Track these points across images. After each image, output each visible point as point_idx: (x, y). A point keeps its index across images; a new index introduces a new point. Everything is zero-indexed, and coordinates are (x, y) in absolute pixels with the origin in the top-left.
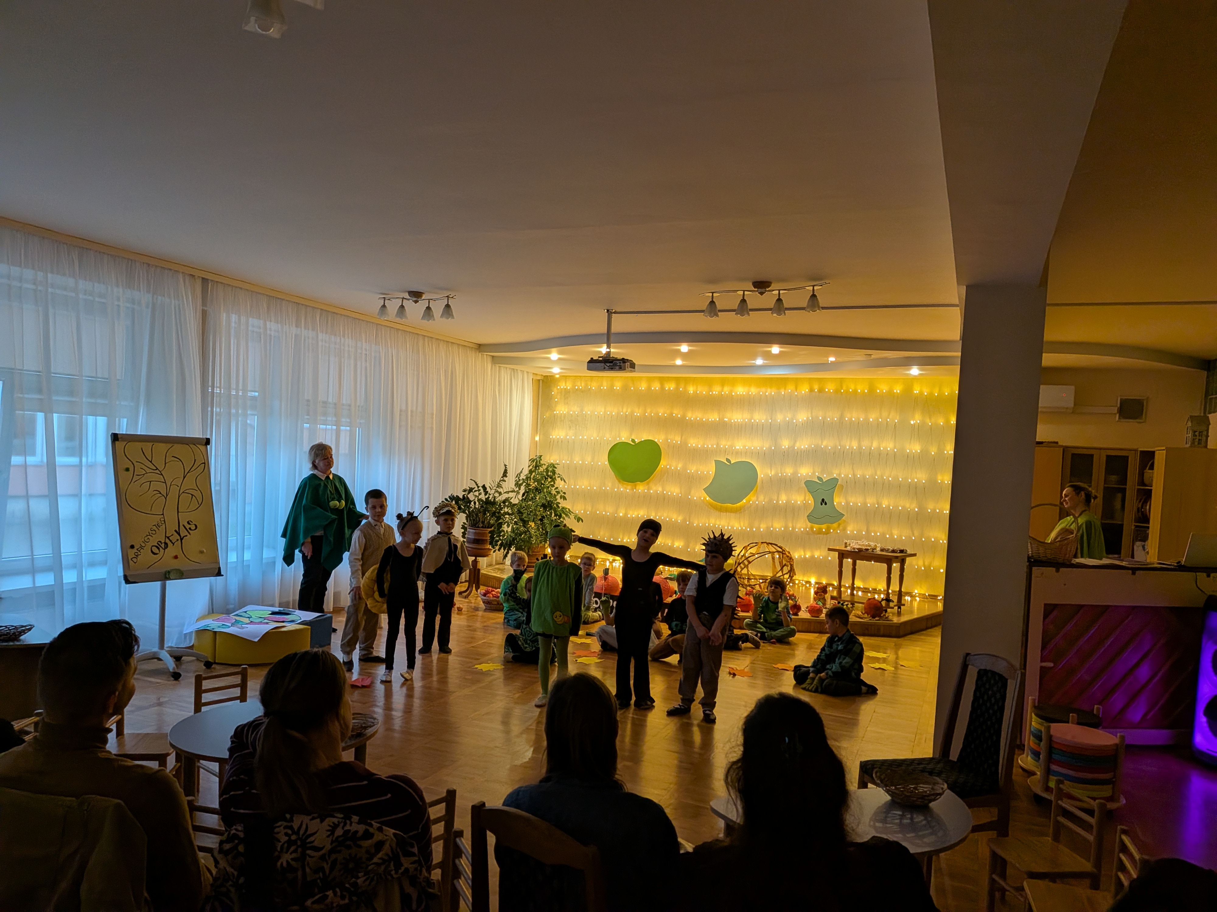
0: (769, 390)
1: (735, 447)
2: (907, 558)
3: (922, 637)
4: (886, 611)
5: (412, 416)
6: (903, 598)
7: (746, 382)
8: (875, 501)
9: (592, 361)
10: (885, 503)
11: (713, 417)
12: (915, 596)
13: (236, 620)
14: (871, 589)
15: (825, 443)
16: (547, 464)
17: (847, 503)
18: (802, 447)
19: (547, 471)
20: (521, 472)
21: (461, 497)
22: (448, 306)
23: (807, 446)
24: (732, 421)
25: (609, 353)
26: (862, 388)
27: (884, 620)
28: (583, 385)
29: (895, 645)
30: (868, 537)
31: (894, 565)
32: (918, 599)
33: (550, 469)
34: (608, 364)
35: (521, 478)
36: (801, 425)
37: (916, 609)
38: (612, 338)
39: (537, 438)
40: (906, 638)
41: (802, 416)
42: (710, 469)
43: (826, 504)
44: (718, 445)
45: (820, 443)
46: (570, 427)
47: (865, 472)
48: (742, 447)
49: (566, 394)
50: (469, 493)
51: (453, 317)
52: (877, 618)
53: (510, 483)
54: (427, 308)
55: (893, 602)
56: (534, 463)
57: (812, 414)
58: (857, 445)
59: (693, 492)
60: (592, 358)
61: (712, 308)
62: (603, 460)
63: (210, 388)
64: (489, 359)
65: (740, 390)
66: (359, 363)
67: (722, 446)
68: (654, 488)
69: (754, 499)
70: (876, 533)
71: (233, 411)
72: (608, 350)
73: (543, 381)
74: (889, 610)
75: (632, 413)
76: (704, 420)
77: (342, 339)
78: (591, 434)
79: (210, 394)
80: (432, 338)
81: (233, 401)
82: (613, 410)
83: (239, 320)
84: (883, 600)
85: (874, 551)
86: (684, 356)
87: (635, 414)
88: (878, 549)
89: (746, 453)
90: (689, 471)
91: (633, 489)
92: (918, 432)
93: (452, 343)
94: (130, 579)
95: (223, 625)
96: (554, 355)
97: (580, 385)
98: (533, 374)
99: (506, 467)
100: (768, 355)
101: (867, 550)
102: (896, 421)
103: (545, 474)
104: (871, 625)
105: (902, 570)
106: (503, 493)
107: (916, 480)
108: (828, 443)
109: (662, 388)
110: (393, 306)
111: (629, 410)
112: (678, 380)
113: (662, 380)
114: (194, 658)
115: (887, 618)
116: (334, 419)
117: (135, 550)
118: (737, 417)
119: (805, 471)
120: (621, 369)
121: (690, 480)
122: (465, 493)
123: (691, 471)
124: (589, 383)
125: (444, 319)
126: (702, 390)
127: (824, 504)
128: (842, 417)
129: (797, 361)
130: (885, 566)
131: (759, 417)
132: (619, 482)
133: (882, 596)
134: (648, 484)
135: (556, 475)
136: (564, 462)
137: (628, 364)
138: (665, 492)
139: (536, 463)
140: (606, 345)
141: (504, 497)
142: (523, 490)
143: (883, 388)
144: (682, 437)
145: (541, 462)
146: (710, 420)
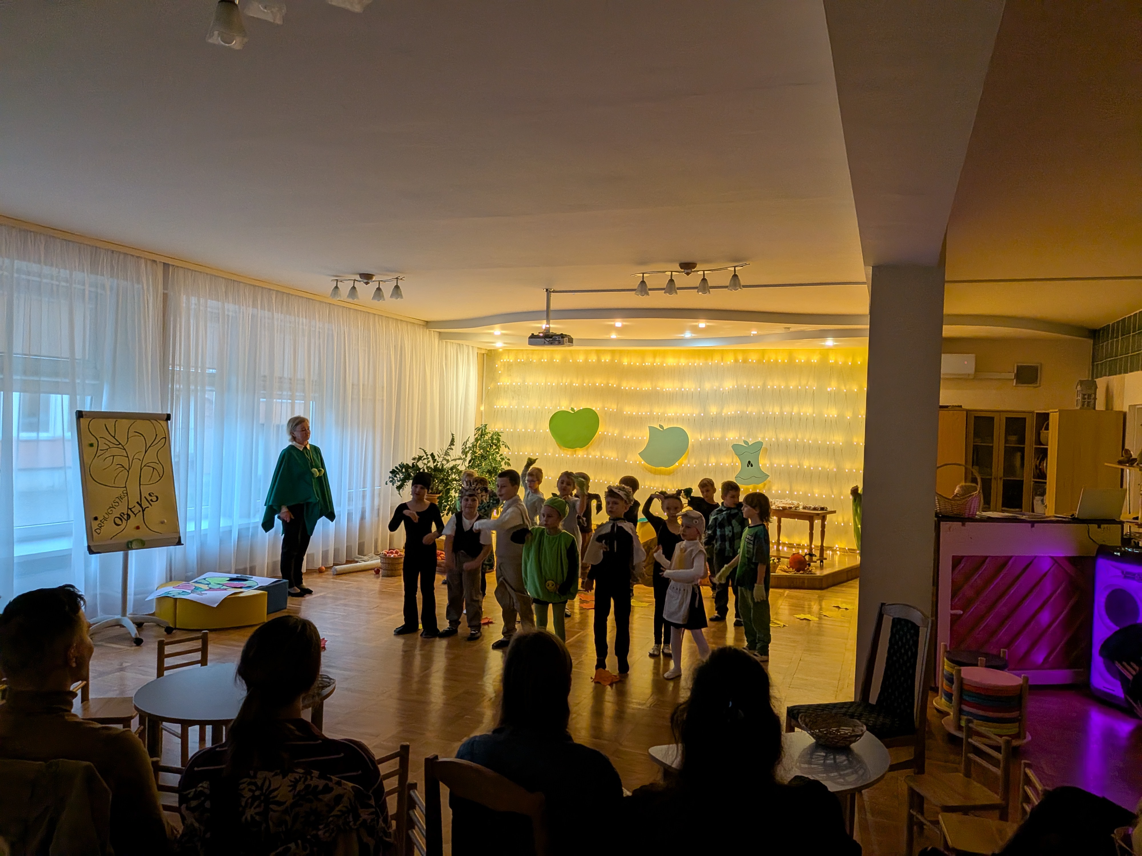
0: (697, 361)
1: (667, 415)
2: (828, 515)
3: (844, 589)
4: (809, 565)
5: (363, 389)
6: (825, 552)
7: (678, 354)
8: (797, 463)
9: (533, 336)
10: (806, 464)
11: (646, 386)
12: (836, 550)
13: (196, 587)
14: (795, 545)
15: (749, 409)
16: (492, 433)
17: (772, 465)
18: (729, 413)
19: (492, 439)
20: (468, 440)
21: (411, 465)
22: (397, 287)
23: (733, 413)
24: (664, 390)
25: (548, 329)
26: (782, 358)
27: (808, 574)
28: (525, 357)
29: (819, 597)
30: (791, 496)
31: (816, 521)
32: (838, 552)
33: (495, 437)
34: (548, 340)
35: (467, 446)
36: (727, 393)
37: (837, 562)
38: (551, 314)
39: (482, 408)
40: (829, 589)
41: (729, 385)
42: (645, 435)
43: (752, 466)
44: (651, 411)
45: (745, 409)
46: (513, 398)
47: (787, 436)
48: (673, 414)
49: (509, 366)
50: (418, 461)
51: (402, 297)
52: (801, 572)
53: (457, 451)
54: (377, 289)
55: (816, 556)
57: (737, 381)
58: (779, 411)
59: (629, 456)
60: (533, 334)
61: (643, 288)
62: (545, 427)
63: (170, 366)
64: (437, 336)
65: (671, 361)
66: (313, 341)
67: (655, 413)
68: (593, 453)
69: (686, 462)
70: (798, 492)
71: (192, 387)
72: (548, 326)
73: (487, 354)
74: (812, 564)
75: (571, 383)
76: (638, 389)
77: (297, 318)
78: (532, 404)
79: (170, 371)
80: (382, 316)
81: (192, 377)
82: (553, 381)
83: (199, 300)
84: (806, 554)
85: (798, 509)
86: (618, 330)
87: (574, 384)
88: (801, 507)
89: (677, 419)
90: (624, 437)
91: (573, 455)
92: (834, 398)
93: (401, 320)
94: (93, 549)
95: (183, 592)
96: (497, 330)
97: (522, 358)
98: (478, 348)
99: (453, 436)
100: (695, 329)
101: (791, 508)
102: (814, 388)
103: (490, 441)
104: (796, 578)
105: (823, 526)
106: (450, 460)
107: (834, 443)
108: (752, 410)
109: (599, 360)
110: (345, 288)
111: (568, 381)
112: (613, 352)
113: (598, 352)
114: (155, 624)
115: (810, 571)
116: (289, 393)
117: (98, 522)
118: (668, 386)
119: (733, 436)
120: (560, 343)
121: (626, 445)
122: (414, 461)
123: (626, 437)
124: (530, 356)
125: (394, 299)
126: (636, 362)
127: (750, 466)
128: (764, 385)
129: (722, 334)
130: (807, 522)
131: (689, 386)
132: (560, 447)
133: (806, 551)
134: (587, 449)
135: (500, 443)
136: (507, 430)
137: (566, 339)
138: (603, 457)
139: (481, 432)
140: (545, 321)
141: (451, 464)
142: (469, 458)
143: (801, 358)
144: (617, 406)
145: (486, 430)
146: (644, 389)
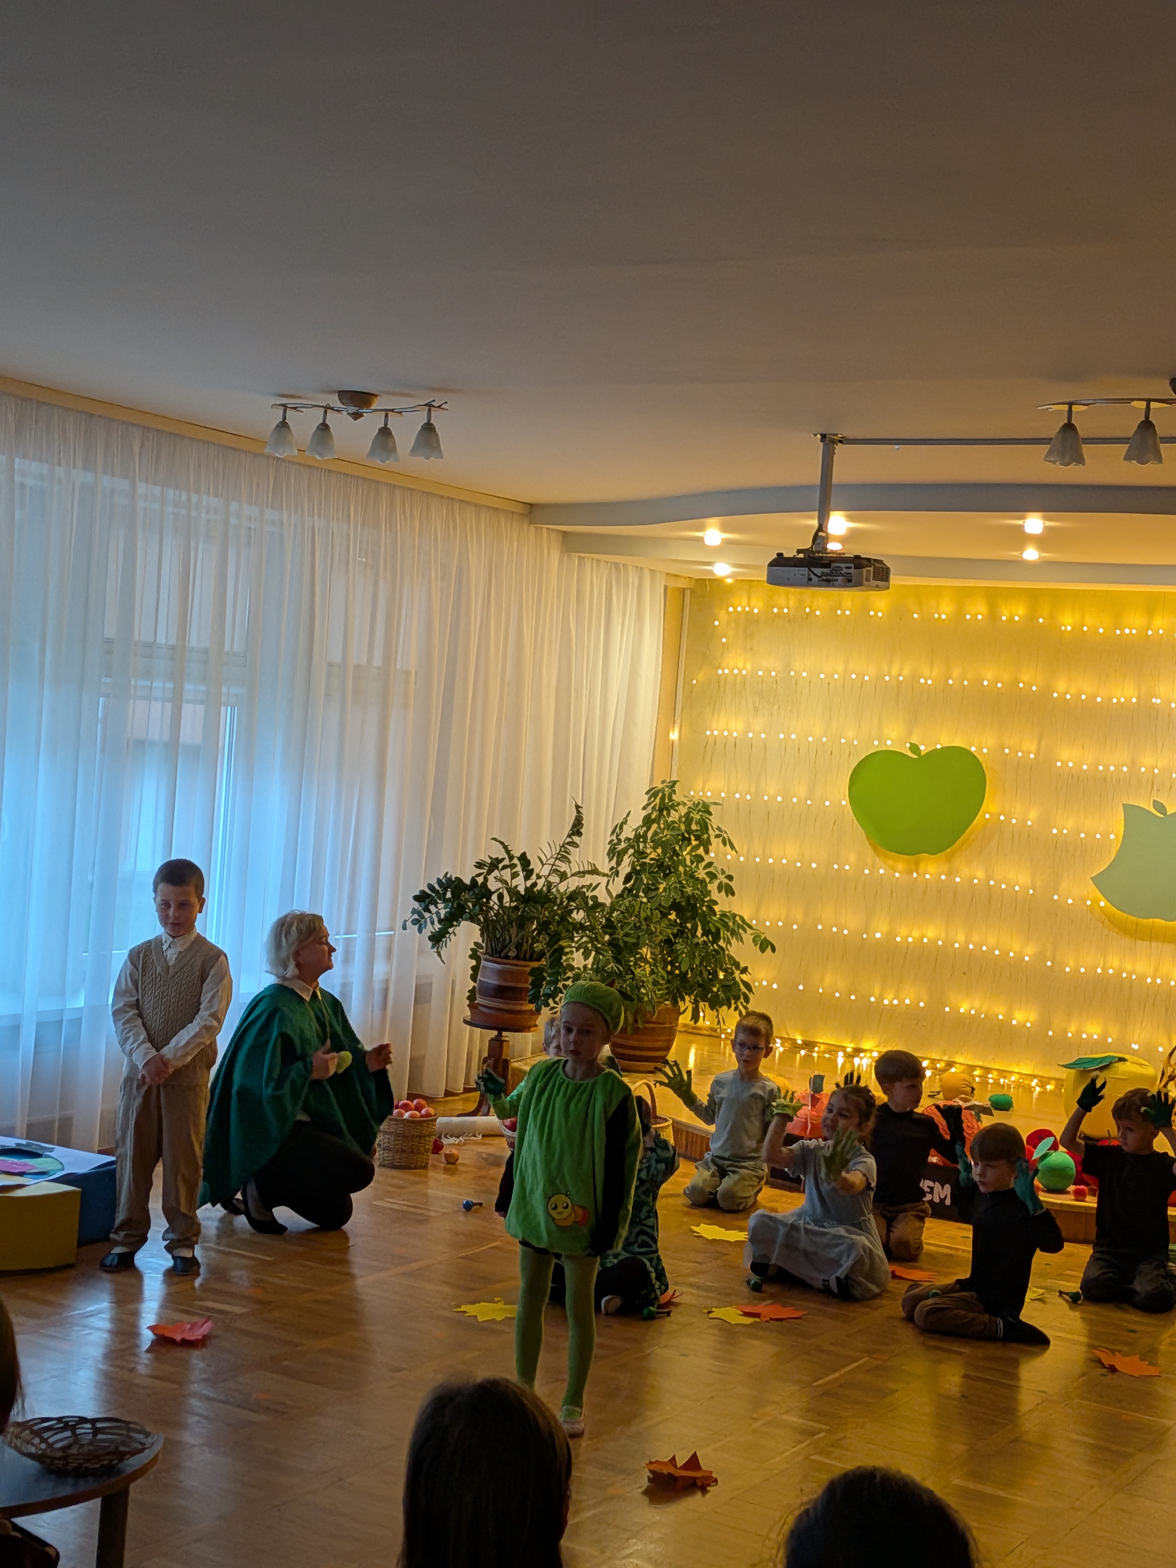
5: (357, 677)
9: (780, 560)
11: (1122, 692)
16: (689, 804)
19: (688, 819)
20: (625, 822)
21: (468, 882)
22: (429, 427)
24: (1173, 705)
33: (697, 817)
35: (622, 837)
39: (673, 735)
42: (1111, 828)
44: (1133, 765)
46: (757, 710)
49: (749, 625)
50: (487, 873)
53: (590, 852)
56: (658, 801)
59: (1064, 885)
60: (781, 553)
62: (837, 795)
64: (555, 540)
67: (1143, 770)
68: (965, 872)
73: (691, 593)
75: (914, 677)
76: (1099, 700)
78: (807, 729)
82: (864, 669)
87: (922, 681)
90: (1055, 831)
91: (909, 871)
96: (714, 534)
98: (666, 575)
99: (580, 812)
103: (683, 827)
109: (993, 616)
111: (906, 671)
112: (1033, 598)
113: (991, 595)
120: (854, 584)
121: (1057, 854)
122: (481, 871)
123: (1060, 831)
124: (807, 600)
125: (419, 458)
126: (1097, 624)
132: (876, 850)
134: (948, 860)
135: (711, 832)
136: (730, 798)
137: (869, 571)
138: (992, 883)
139: (662, 801)
141: (573, 884)
142: (626, 866)
144: (1039, 743)
145: (674, 797)
146: (1115, 700)
